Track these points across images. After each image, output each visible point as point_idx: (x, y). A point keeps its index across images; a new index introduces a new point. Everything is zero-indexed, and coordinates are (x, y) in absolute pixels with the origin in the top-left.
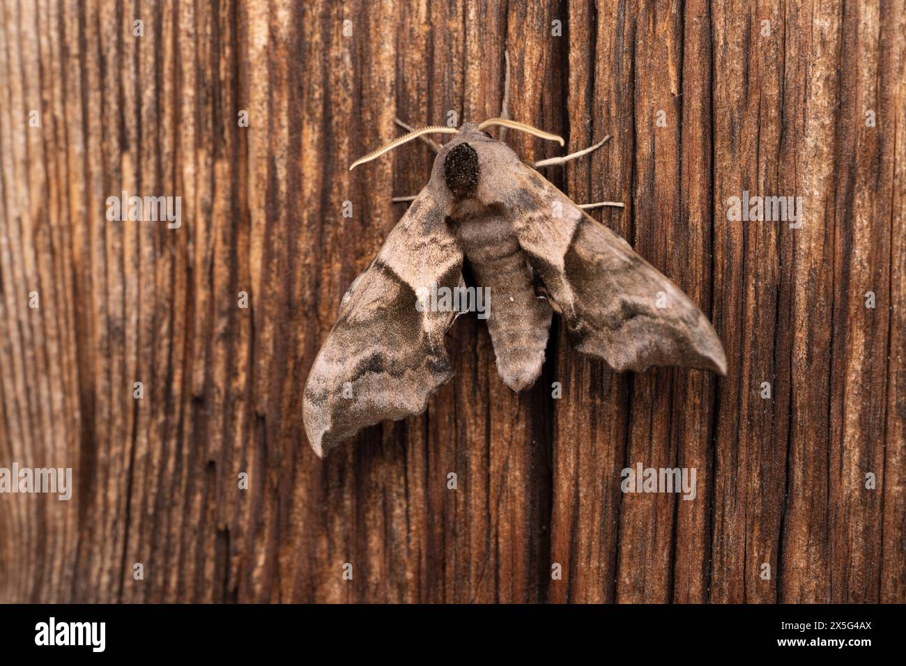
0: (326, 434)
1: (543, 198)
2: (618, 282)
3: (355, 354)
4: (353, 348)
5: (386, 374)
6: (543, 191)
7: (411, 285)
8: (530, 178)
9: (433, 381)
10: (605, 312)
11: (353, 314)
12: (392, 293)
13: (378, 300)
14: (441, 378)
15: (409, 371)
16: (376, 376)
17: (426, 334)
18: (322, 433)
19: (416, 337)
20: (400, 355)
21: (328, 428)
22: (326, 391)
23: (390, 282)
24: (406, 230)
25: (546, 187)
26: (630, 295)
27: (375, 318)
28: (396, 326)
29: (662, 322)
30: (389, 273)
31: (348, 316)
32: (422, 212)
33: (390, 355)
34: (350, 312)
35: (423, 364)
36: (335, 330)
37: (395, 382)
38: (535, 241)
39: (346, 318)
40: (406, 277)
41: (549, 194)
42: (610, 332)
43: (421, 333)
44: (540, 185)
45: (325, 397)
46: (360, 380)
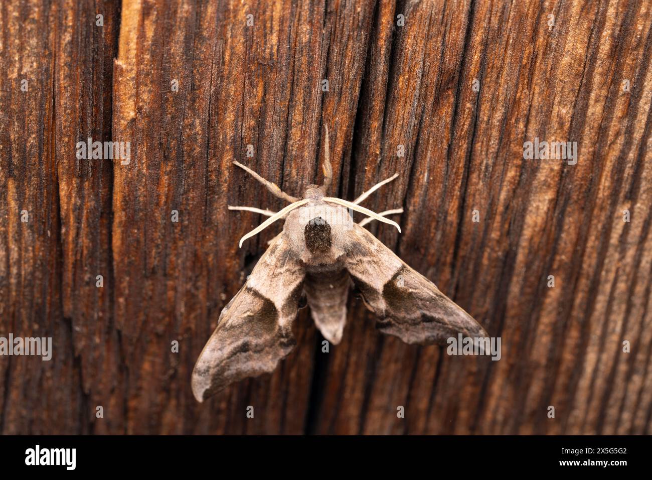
0: (207, 390)
1: (373, 251)
2: (422, 304)
3: (229, 344)
4: (229, 341)
5: (251, 353)
6: (373, 246)
7: (271, 300)
8: (364, 236)
9: (282, 353)
10: (408, 317)
11: (230, 322)
12: (258, 305)
13: (248, 311)
14: (290, 350)
15: (267, 349)
16: (244, 354)
17: (280, 327)
18: (203, 390)
19: (273, 329)
20: (261, 341)
21: (208, 387)
22: (209, 367)
23: (257, 299)
24: (268, 265)
25: (376, 244)
26: (430, 312)
27: (245, 322)
28: (260, 325)
29: (451, 327)
30: (256, 294)
31: (227, 322)
32: (278, 252)
33: (254, 341)
34: (228, 320)
35: (277, 344)
36: (217, 333)
37: (256, 356)
38: (363, 273)
39: (225, 324)
40: (268, 295)
41: (378, 248)
42: (408, 326)
43: (277, 327)
44: (371, 242)
45: (208, 371)
46: (233, 358)
